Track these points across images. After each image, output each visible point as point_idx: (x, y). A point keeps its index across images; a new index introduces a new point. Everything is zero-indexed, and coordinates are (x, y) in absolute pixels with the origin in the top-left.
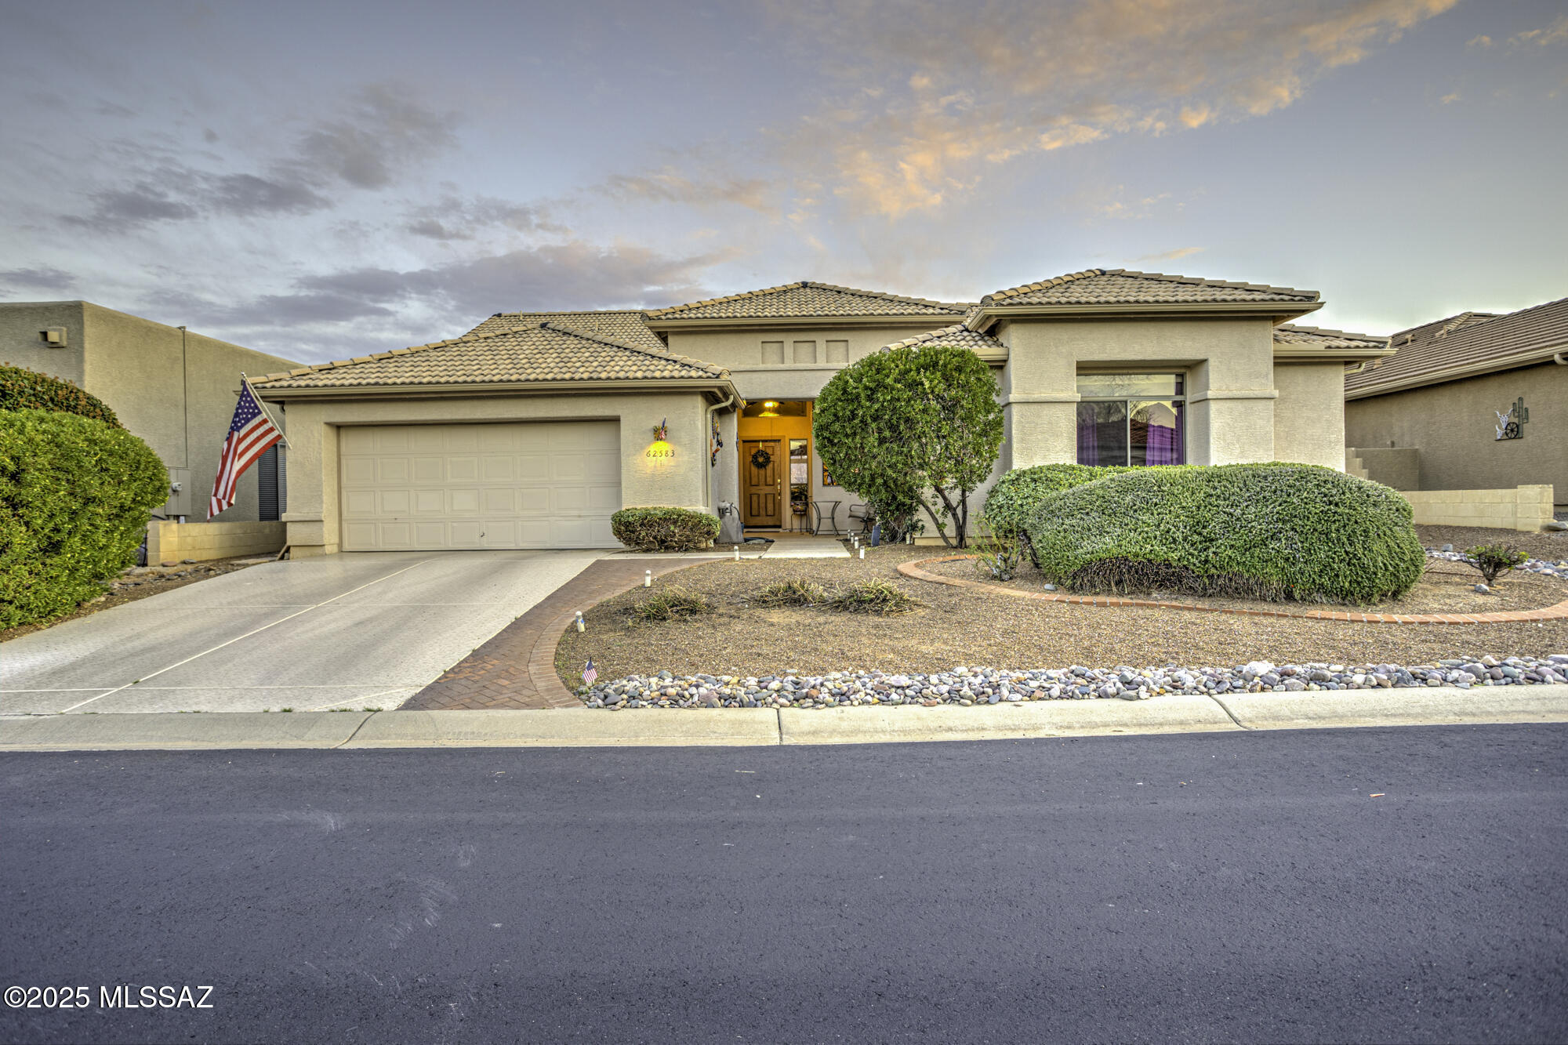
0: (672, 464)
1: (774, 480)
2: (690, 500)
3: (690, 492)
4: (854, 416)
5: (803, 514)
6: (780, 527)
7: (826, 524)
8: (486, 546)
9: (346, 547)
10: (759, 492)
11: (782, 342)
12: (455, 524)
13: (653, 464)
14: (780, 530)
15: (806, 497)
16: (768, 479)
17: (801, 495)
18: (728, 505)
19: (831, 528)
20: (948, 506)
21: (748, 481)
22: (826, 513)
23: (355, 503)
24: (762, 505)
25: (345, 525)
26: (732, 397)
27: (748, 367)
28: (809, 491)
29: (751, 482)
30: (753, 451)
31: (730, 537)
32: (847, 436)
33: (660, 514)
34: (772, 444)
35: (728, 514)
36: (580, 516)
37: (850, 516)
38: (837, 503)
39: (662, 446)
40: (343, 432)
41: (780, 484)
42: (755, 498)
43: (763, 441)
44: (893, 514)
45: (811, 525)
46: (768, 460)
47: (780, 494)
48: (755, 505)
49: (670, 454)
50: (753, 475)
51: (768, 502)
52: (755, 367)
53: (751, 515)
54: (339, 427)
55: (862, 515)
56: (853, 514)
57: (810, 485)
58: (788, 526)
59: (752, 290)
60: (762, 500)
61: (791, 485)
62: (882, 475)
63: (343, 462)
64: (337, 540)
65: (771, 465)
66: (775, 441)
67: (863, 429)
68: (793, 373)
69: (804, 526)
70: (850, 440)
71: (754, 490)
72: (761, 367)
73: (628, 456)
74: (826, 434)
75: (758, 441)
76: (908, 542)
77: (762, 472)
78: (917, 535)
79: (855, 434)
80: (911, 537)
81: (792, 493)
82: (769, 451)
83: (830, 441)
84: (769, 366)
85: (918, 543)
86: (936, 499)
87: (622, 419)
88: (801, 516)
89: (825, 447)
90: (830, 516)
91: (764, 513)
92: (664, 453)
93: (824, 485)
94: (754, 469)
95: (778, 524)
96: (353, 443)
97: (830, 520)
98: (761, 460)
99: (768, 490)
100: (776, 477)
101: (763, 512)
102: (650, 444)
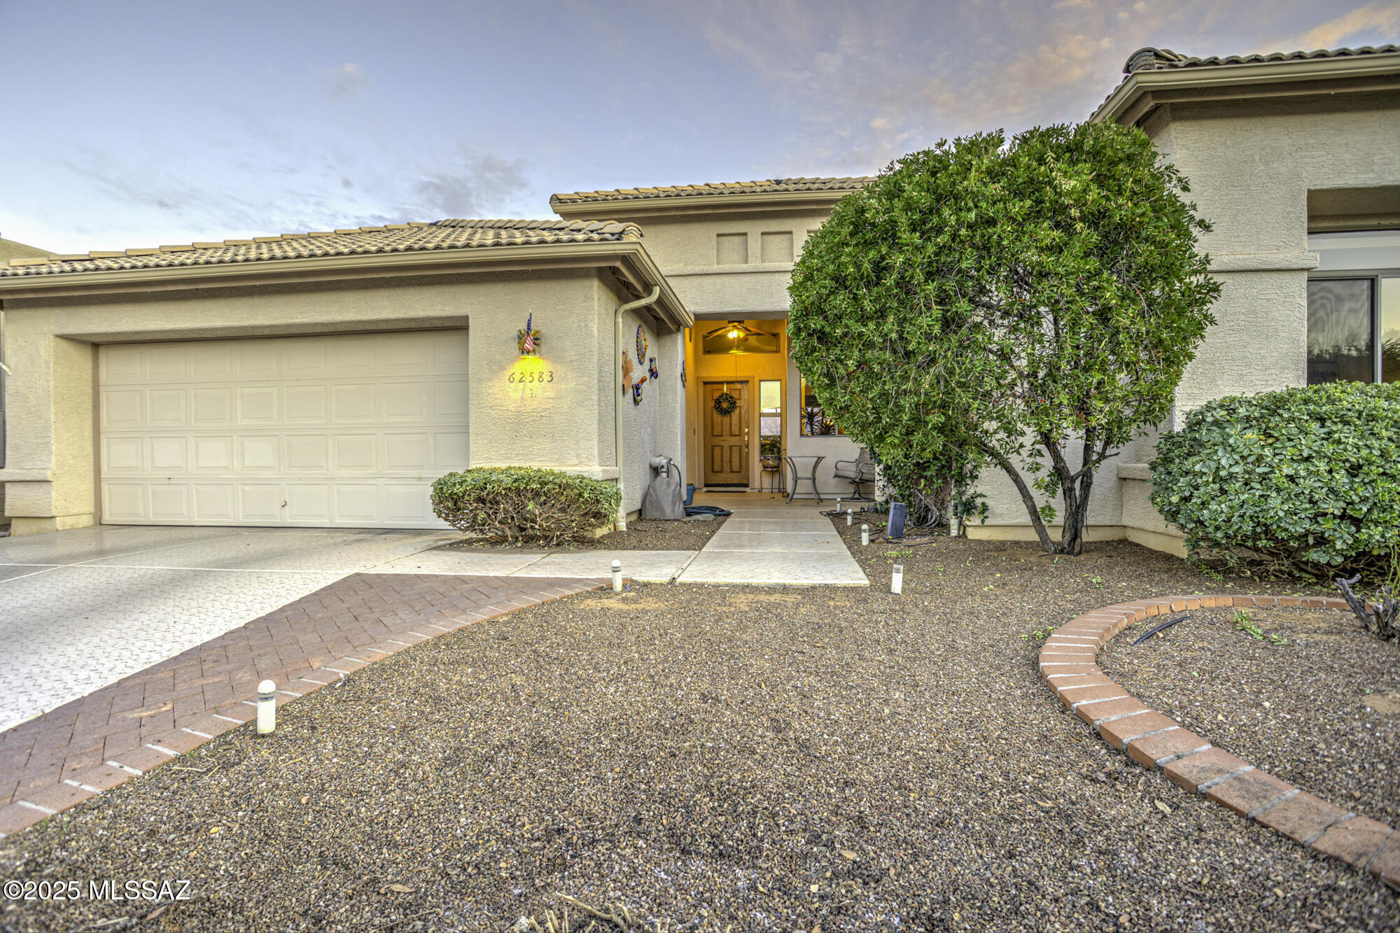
0: (550, 394)
1: (740, 429)
2: (578, 456)
3: (577, 442)
4: (880, 268)
5: (775, 470)
6: (746, 485)
7: (804, 487)
8: (289, 521)
9: (107, 518)
10: (722, 444)
11: (745, 234)
12: (247, 488)
13: (519, 395)
14: (748, 490)
15: (779, 452)
16: (733, 428)
17: (772, 447)
18: (664, 462)
19: (812, 490)
20: (1060, 472)
21: (709, 430)
22: (804, 472)
23: (117, 455)
24: (726, 459)
25: (105, 488)
26: (657, 290)
27: (697, 270)
28: (783, 443)
29: (713, 431)
30: (716, 395)
31: (662, 510)
32: (864, 320)
33: (507, 481)
34: (739, 386)
35: (664, 475)
36: (420, 479)
37: (836, 476)
38: (820, 459)
39: (532, 365)
40: (103, 355)
41: (748, 433)
42: (717, 451)
43: (728, 383)
44: (930, 481)
45: (785, 483)
46: (733, 404)
47: (747, 447)
48: (717, 459)
49: (546, 377)
50: (715, 423)
51: (734, 455)
52: (707, 269)
53: (713, 471)
54: (96, 345)
55: (852, 475)
56: (841, 473)
57: (783, 438)
58: (757, 485)
59: (709, 182)
60: (726, 454)
61: (761, 437)
62: (944, 406)
63: (103, 395)
64: (91, 509)
65: (737, 411)
66: (741, 382)
67: (901, 302)
68: (759, 277)
69: (776, 485)
70: (872, 326)
71: (717, 441)
72: (715, 268)
73: (480, 381)
74: (816, 323)
75: (722, 383)
76: (954, 532)
77: (726, 419)
78: (975, 520)
79: (882, 314)
80: (960, 523)
81: (762, 446)
82: (735, 395)
83: (822, 336)
84: (727, 267)
85: (973, 534)
86: (1039, 459)
87: (472, 323)
88: (773, 473)
89: (814, 350)
90: (810, 476)
91: (728, 469)
92: (536, 376)
93: (802, 435)
94: (717, 417)
95: (745, 482)
96: (115, 367)
97: (810, 482)
98: (725, 405)
99: (734, 441)
100: (743, 426)
101: (726, 468)
102: (514, 360)
